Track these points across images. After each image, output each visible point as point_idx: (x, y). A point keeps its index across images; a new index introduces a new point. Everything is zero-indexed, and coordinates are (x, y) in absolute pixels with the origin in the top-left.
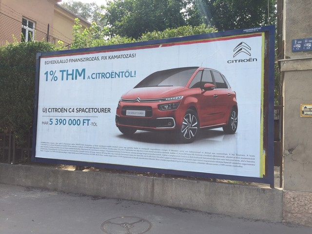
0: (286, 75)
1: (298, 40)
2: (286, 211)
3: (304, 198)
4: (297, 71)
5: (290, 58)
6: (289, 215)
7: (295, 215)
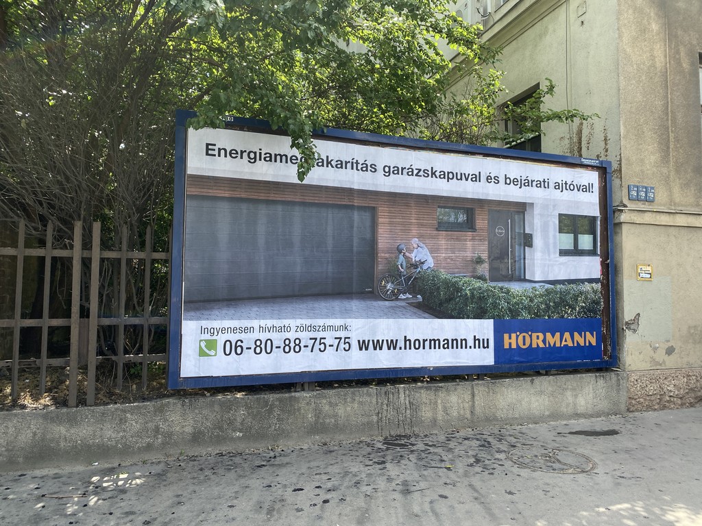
0: (624, 227)
1: (634, 186)
2: (630, 398)
3: (645, 378)
4: (633, 223)
5: (627, 207)
6: (633, 402)
7: (638, 400)
